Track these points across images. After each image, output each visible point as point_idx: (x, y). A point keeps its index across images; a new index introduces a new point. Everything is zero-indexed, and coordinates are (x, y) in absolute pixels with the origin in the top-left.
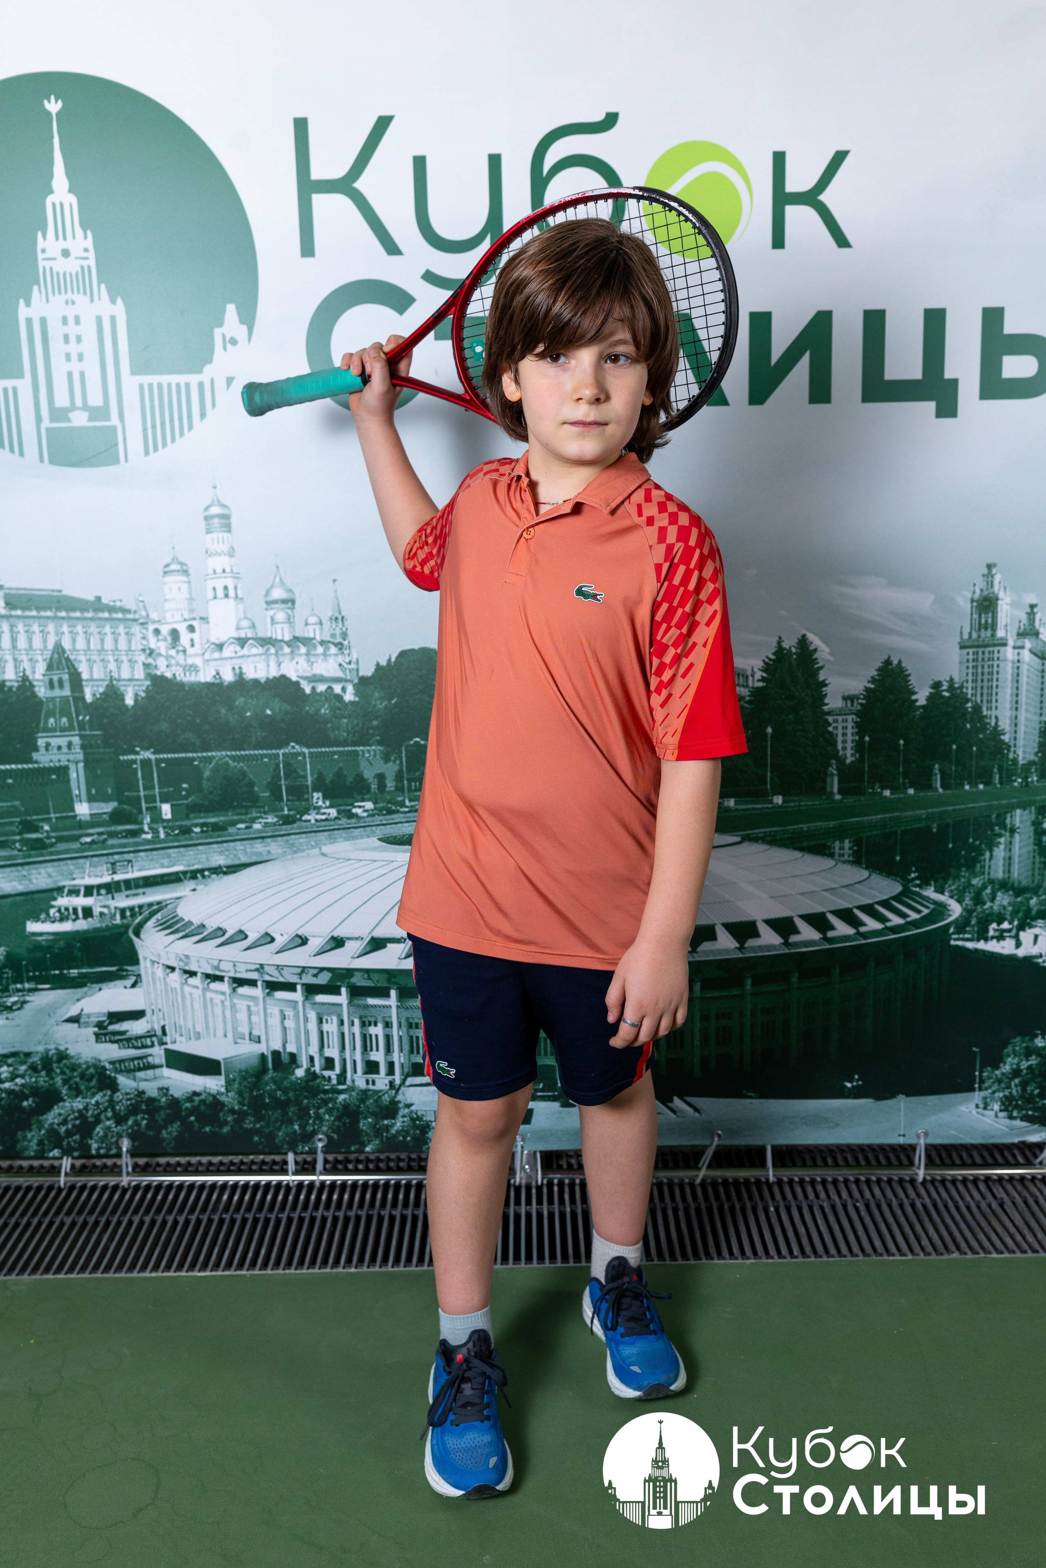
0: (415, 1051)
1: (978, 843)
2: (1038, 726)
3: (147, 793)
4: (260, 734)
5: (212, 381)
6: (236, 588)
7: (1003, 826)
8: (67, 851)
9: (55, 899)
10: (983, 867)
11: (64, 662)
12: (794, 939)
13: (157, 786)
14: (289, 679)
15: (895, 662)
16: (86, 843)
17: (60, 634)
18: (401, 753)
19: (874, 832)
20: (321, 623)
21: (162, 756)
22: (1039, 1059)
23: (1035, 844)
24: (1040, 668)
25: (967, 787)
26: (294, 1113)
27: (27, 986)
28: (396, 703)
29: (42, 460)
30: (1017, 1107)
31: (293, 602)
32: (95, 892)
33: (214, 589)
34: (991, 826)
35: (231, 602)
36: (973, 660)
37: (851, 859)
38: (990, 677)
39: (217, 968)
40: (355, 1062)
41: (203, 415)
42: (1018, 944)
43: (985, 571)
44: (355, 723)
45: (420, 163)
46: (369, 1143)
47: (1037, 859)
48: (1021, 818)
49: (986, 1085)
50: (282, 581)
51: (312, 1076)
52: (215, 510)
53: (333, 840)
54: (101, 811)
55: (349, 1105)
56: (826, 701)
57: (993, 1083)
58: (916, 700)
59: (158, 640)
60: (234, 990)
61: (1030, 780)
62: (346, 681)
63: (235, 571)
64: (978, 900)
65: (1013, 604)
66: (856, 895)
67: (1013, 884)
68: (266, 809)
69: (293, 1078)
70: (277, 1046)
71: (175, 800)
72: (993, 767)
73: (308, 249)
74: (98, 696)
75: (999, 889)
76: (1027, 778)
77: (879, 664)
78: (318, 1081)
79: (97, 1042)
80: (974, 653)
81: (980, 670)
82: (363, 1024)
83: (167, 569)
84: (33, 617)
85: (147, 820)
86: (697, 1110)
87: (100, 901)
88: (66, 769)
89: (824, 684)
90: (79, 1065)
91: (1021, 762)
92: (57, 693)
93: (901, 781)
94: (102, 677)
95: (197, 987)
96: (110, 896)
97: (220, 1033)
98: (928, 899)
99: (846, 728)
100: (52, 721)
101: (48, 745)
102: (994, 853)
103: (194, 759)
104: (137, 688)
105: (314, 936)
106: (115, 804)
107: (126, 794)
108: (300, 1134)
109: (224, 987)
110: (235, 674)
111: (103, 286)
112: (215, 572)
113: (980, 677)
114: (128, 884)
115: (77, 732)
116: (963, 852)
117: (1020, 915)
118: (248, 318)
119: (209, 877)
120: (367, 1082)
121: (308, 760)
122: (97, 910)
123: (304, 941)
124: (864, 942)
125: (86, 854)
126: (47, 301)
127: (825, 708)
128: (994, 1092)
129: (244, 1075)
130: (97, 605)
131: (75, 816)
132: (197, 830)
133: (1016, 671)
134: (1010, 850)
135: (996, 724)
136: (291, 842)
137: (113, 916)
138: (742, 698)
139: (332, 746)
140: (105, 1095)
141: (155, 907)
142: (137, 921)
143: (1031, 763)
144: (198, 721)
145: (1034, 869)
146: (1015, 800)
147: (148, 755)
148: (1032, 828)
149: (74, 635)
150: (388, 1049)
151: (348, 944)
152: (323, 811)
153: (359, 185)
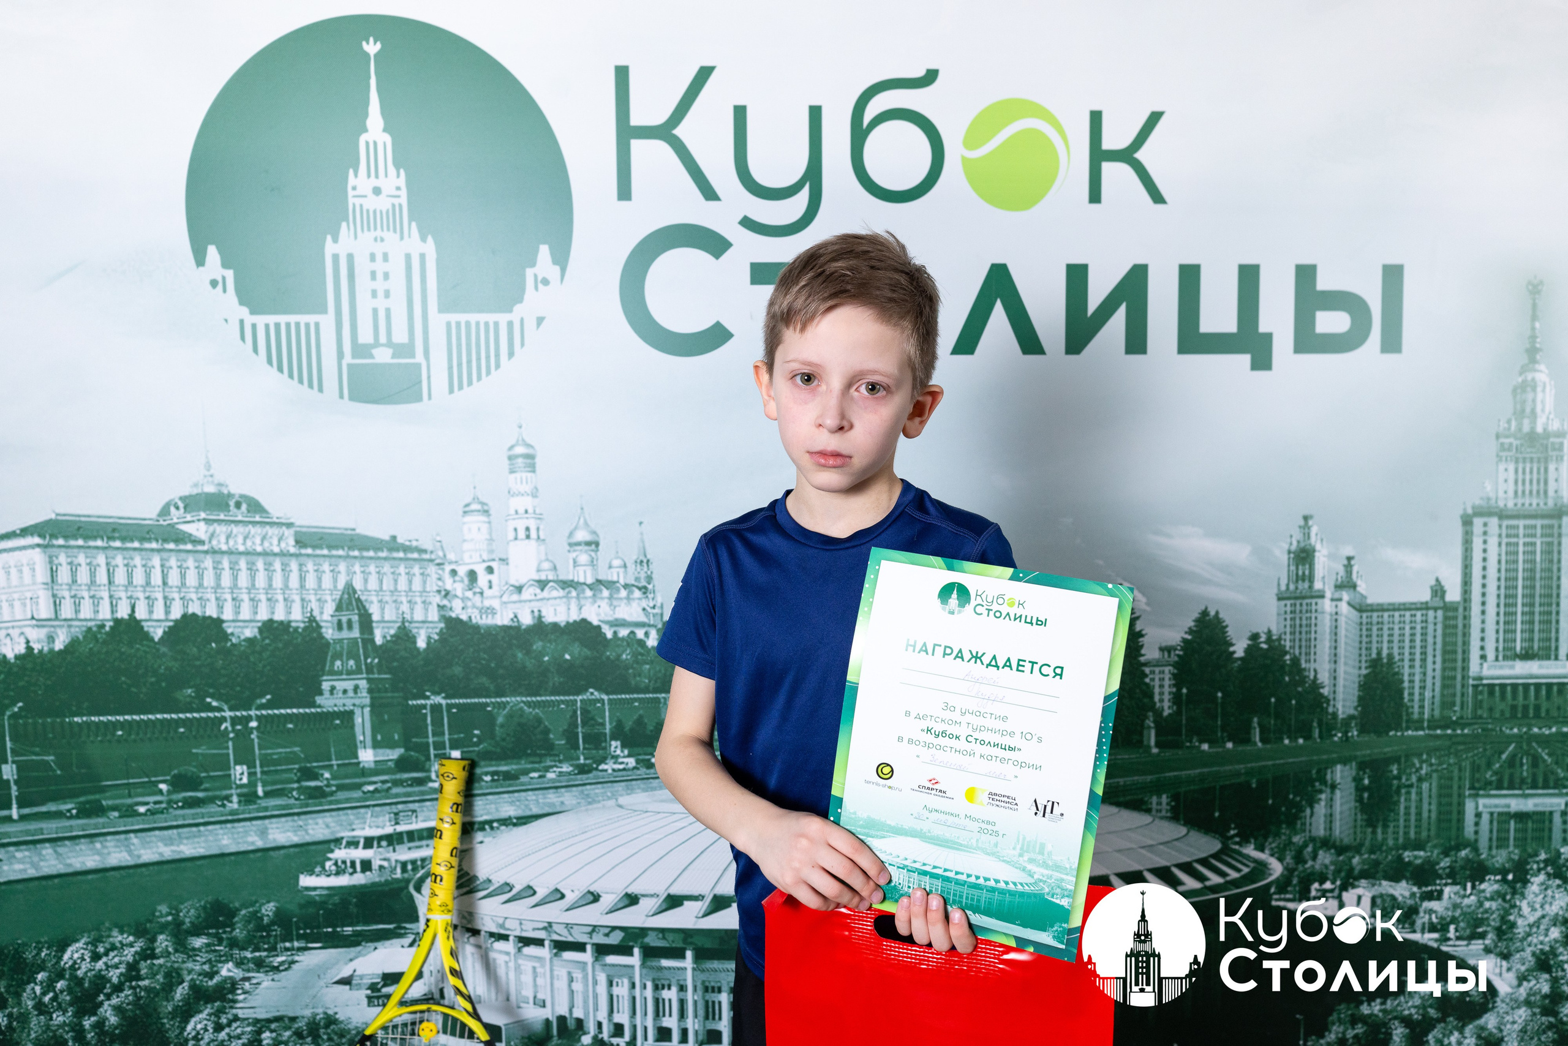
0: (711, 1017)
1: (1298, 799)
2: (1357, 680)
3: (436, 739)
4: (557, 680)
5: (522, 320)
6: (538, 529)
7: (1324, 782)
8: (347, 800)
9: (332, 851)
10: (1304, 824)
11: (354, 603)
13: (446, 732)
14: (590, 623)
15: (1212, 613)
16: (369, 792)
17: (351, 573)
19: (1192, 788)
20: (625, 566)
21: (453, 701)
22: (1365, 1028)
23: (1356, 801)
24: (1358, 621)
25: (1287, 742)
27: (296, 944)
29: (341, 396)
31: (597, 544)
32: (375, 843)
33: (516, 530)
34: (1311, 782)
35: (533, 543)
36: (1291, 612)
37: (1169, 814)
38: (1308, 629)
39: (502, 926)
40: (646, 1028)
41: (511, 354)
43: (1302, 523)
44: (658, 668)
45: (740, 113)
47: (1359, 817)
48: (1341, 774)
50: (586, 523)
51: (599, 1043)
52: (520, 450)
53: (630, 791)
54: (386, 758)
56: (1143, 652)
58: (1234, 652)
59: (455, 581)
60: (519, 949)
61: (1350, 734)
62: (650, 626)
63: (538, 511)
64: (1299, 858)
65: (1331, 556)
66: (1173, 853)
67: (1335, 842)
68: (561, 757)
70: (563, 1011)
71: (465, 747)
72: (1312, 721)
73: (624, 192)
74: (389, 638)
75: (1321, 848)
76: (1345, 733)
77: (1196, 615)
79: (369, 1006)
80: (1291, 605)
81: (1298, 622)
82: (656, 988)
83: (467, 509)
84: (324, 556)
87: (380, 853)
88: (351, 714)
89: (1139, 634)
90: (349, 1031)
91: (1341, 716)
92: (345, 634)
93: (1219, 734)
94: (394, 618)
95: (480, 947)
96: (391, 848)
97: (503, 996)
98: (1248, 857)
99: (1163, 679)
100: (338, 663)
101: (333, 688)
102: (1315, 810)
103: (487, 705)
104: (430, 630)
105: (607, 893)
106: (401, 751)
107: (414, 740)
109: (509, 946)
110: (534, 617)
111: (414, 224)
112: (517, 512)
113: (1298, 629)
114: (411, 836)
115: (364, 676)
116: (1283, 809)
117: (1343, 874)
118: (561, 258)
119: (498, 828)
121: (607, 707)
122: (376, 864)
123: (596, 898)
125: (368, 803)
126: (356, 238)
127: (1142, 659)
129: (526, 1042)
130: (393, 544)
131: (359, 763)
133: (1334, 623)
134: (1331, 806)
135: (1315, 677)
136: (585, 792)
137: (393, 870)
139: (633, 693)
142: (419, 875)
143: (1351, 717)
144: (493, 665)
145: (1355, 827)
146: (1335, 756)
147: (439, 699)
148: (1353, 784)
149: (366, 575)
150: (682, 1015)
151: (642, 901)
152: (620, 760)
153: (679, 131)
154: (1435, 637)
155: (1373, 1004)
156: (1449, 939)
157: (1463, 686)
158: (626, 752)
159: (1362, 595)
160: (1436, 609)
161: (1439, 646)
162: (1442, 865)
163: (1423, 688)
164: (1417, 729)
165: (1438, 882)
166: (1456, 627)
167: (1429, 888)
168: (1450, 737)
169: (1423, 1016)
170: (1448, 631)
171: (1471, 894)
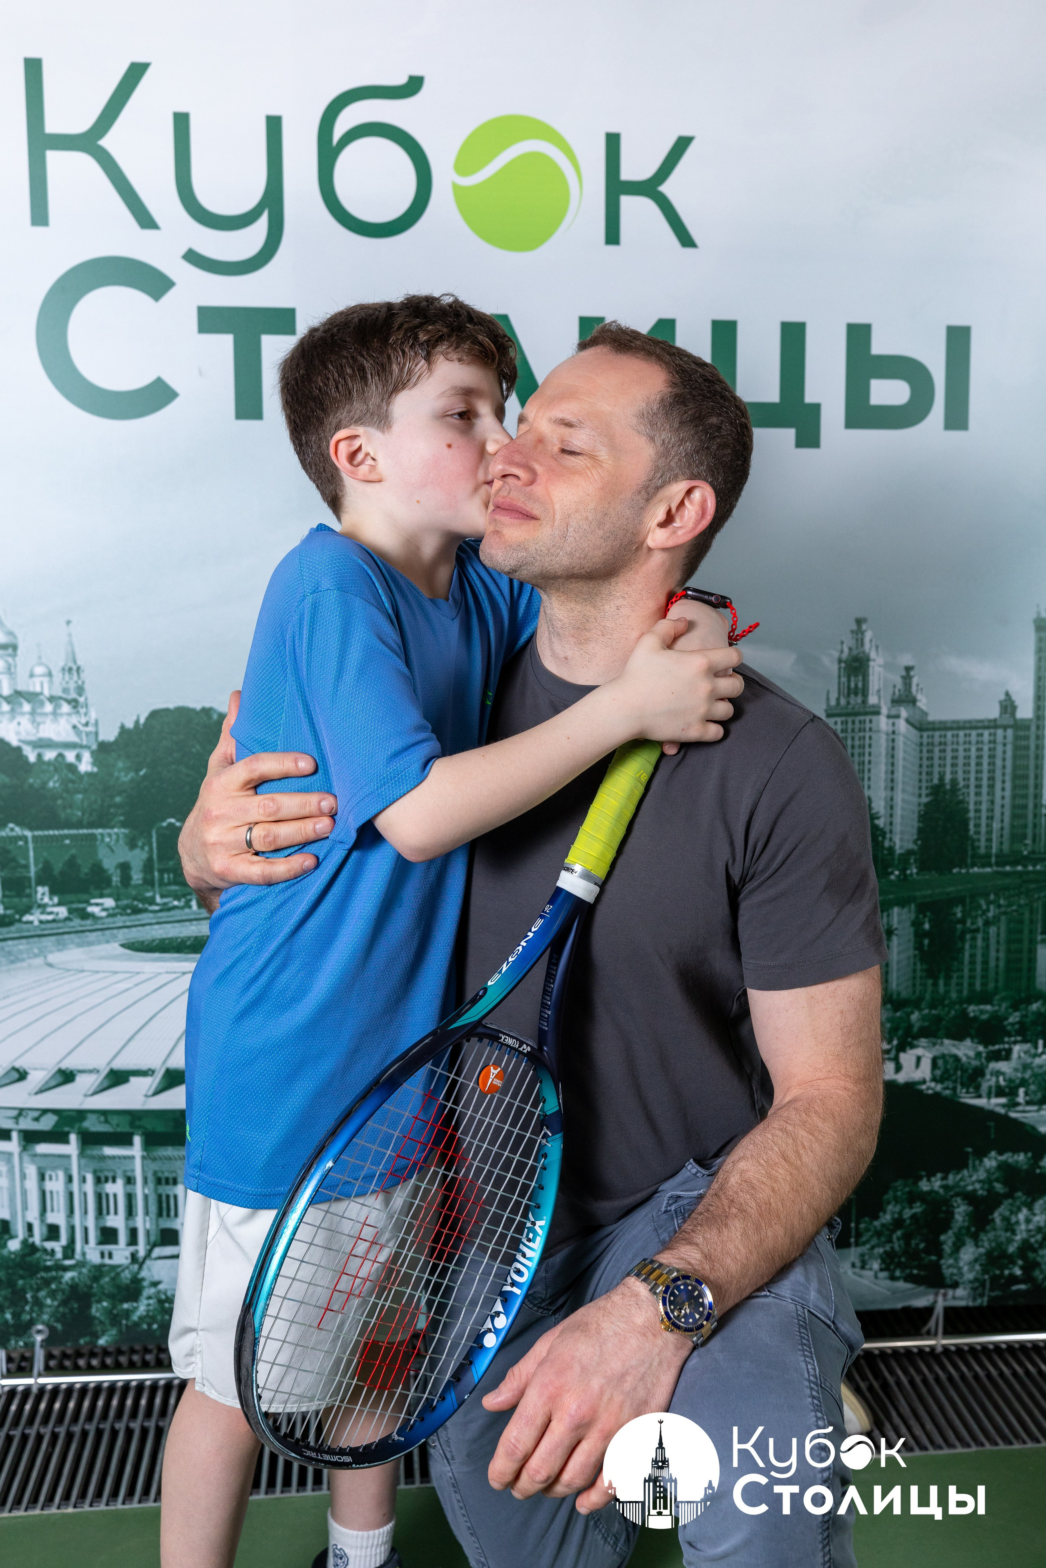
0: (165, 1213)
2: (916, 809)
14: (8, 744)
18: (151, 837)
20: (50, 674)
22: (924, 1207)
23: (916, 949)
24: (918, 740)
26: (6, 1298)
28: (145, 775)
30: (900, 1265)
31: (14, 647)
38: (861, 751)
40: (86, 1229)
42: (898, 1068)
43: (854, 627)
44: (93, 798)
45: (181, 122)
46: (103, 1334)
47: (919, 967)
48: (899, 918)
49: (864, 1239)
51: (29, 1248)
53: (61, 946)
55: (77, 1285)
57: (872, 1236)
61: (908, 872)
62: (82, 747)
65: (887, 666)
69: (5, 1252)
73: (40, 215)
76: (903, 871)
78: (38, 1255)
80: (842, 723)
82: (98, 1181)
91: (898, 851)
105: (35, 1069)
108: (13, 1325)
117: (900, 1033)
120: (102, 1255)
121: (31, 846)
123: (22, 1075)
128: (873, 1248)
133: (891, 744)
136: (7, 949)
139: (62, 829)
143: (910, 853)
145: (914, 978)
146: (891, 896)
148: (912, 929)
150: (130, 1212)
151: (80, 1079)
152: (49, 909)
154: (1004, 760)
155: (933, 1179)
156: (1018, 1104)
157: (1035, 816)
158: (56, 900)
159: (922, 711)
160: (1005, 728)
161: (1009, 770)
162: (1011, 1020)
163: (991, 818)
164: (983, 866)
165: (1006, 1039)
166: (1027, 748)
167: (997, 1047)
168: (1020, 874)
169: (988, 1191)
170: (1019, 753)
171: (1043, 1053)
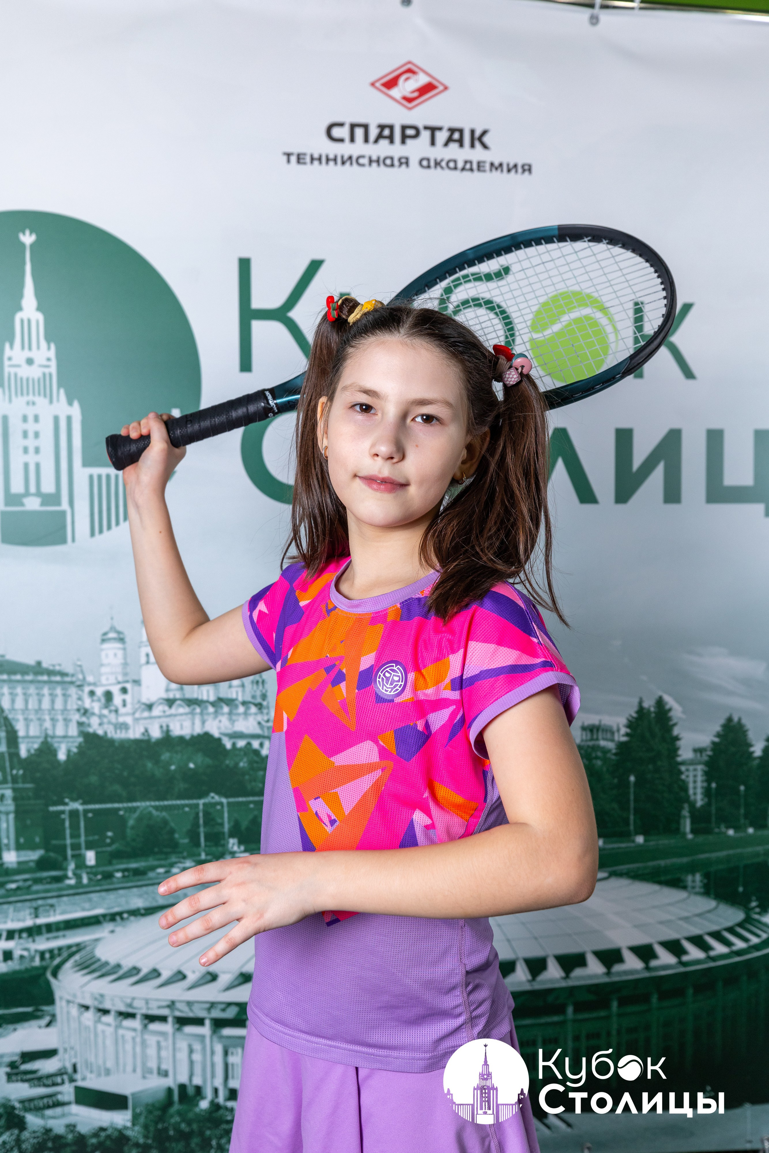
3: (73, 841)
4: (182, 786)
11: (2, 721)
12: (653, 963)
13: (83, 834)
14: (212, 736)
15: (736, 719)
16: (12, 890)
17: (1, 695)
19: (720, 867)
20: (243, 685)
21: (89, 807)
26: (197, 1144)
37: (702, 890)
39: (130, 1005)
51: (215, 1107)
54: (28, 859)
56: (680, 752)
58: (754, 752)
59: (93, 701)
60: (145, 1026)
62: (264, 737)
66: (706, 923)
69: (197, 1110)
70: (183, 1078)
71: (99, 847)
73: (246, 367)
74: (33, 752)
77: (722, 721)
78: (221, 1112)
79: (8, 1081)
83: (105, 637)
85: (72, 866)
86: (569, 1125)
87: (21, 944)
89: (677, 738)
93: (742, 822)
94: (37, 733)
95: (109, 1025)
96: (30, 940)
97: (129, 1068)
99: (695, 776)
103: (119, 809)
104: (70, 744)
105: (224, 972)
106: (42, 852)
107: (53, 842)
109: (136, 1024)
110: (162, 731)
111: (62, 391)
114: (50, 928)
115: (10, 785)
119: (128, 919)
121: (226, 809)
122: (17, 953)
123: (213, 977)
124: (712, 964)
125: (11, 899)
126: (10, 401)
127: (679, 759)
129: (150, 1108)
130: (38, 669)
132: (119, 875)
137: (32, 959)
138: (609, 751)
139: (249, 796)
140: (12, 1135)
141: (74, 949)
142: (56, 962)
144: (125, 774)
147: (76, 805)
149: (13, 697)
152: (237, 855)
153: (294, 314)
158: (242, 848)
